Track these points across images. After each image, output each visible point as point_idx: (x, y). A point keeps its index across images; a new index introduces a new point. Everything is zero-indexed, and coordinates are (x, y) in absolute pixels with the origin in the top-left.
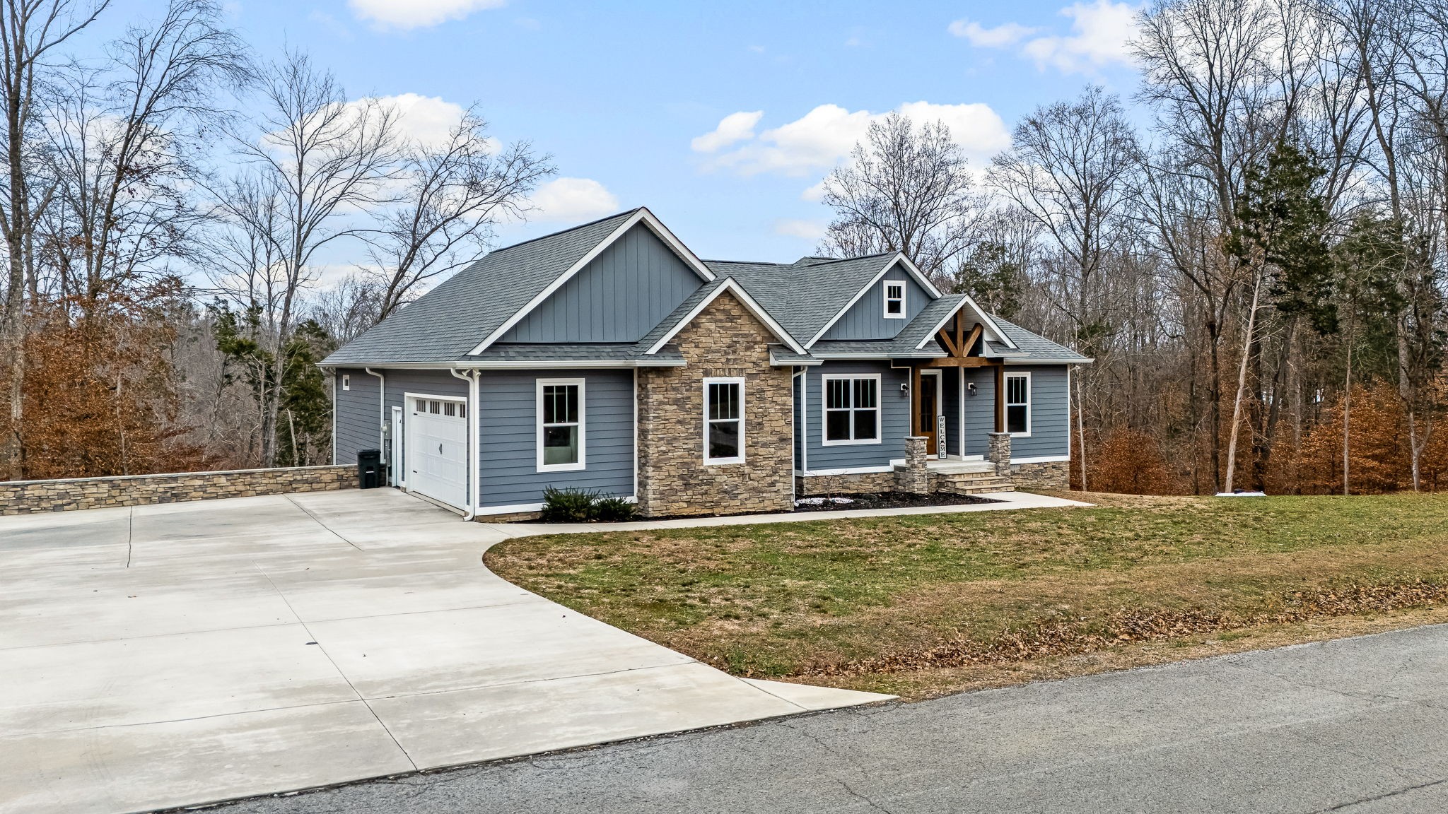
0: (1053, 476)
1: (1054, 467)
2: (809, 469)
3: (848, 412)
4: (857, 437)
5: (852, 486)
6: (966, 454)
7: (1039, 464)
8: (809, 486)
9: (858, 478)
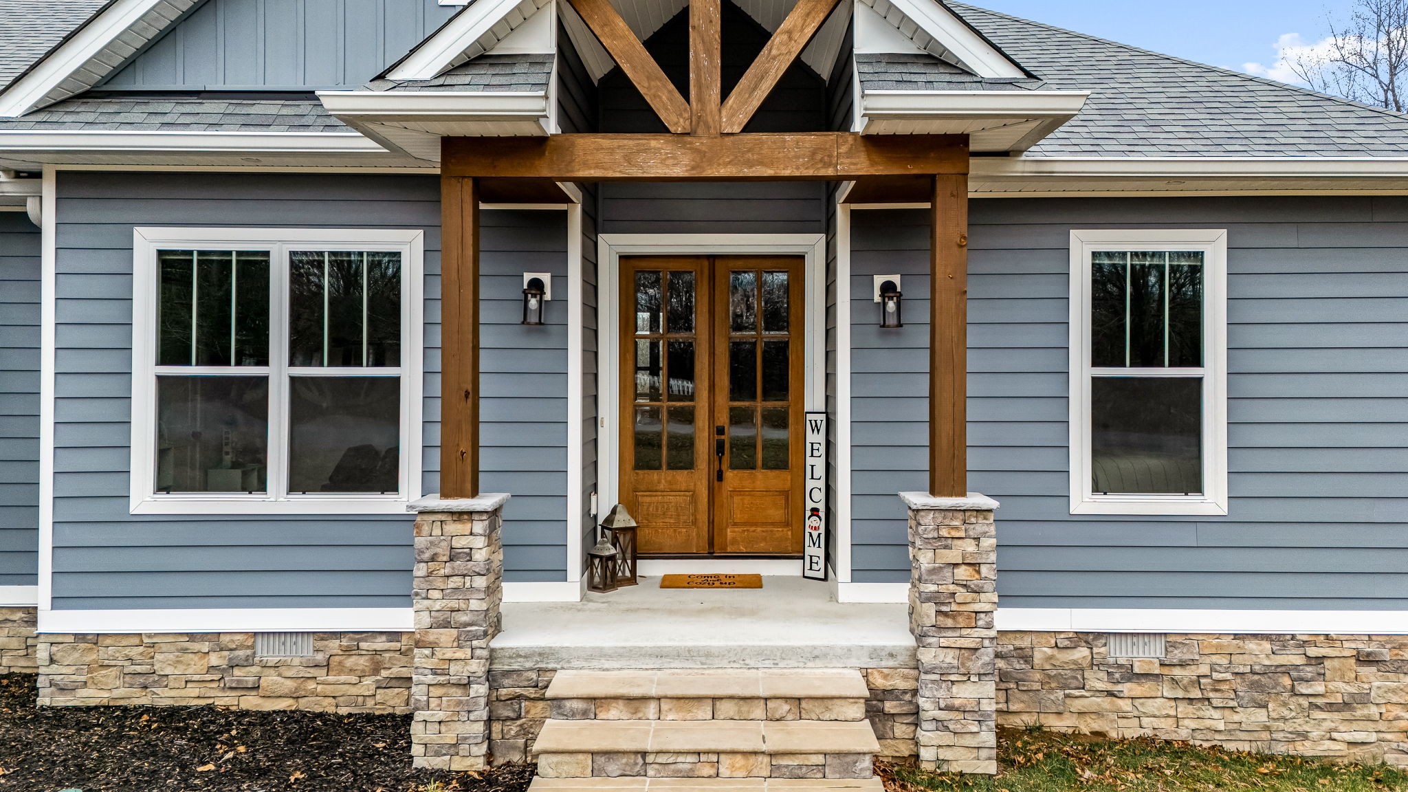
0: (1363, 699)
1: (1365, 659)
2: (59, 601)
3: (262, 383)
4: (297, 484)
5: (270, 680)
6: (859, 574)
7: (1279, 640)
8: (61, 673)
9: (307, 650)
